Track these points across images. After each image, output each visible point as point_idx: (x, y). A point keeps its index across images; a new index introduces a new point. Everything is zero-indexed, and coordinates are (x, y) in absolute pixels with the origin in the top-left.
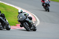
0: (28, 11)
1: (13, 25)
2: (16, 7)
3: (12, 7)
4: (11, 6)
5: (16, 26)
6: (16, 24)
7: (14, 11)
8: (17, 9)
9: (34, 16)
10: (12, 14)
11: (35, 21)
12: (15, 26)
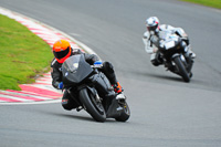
0: (65, 32)
2: (19, 18)
3: (6, 17)
5: (19, 90)
6: (19, 82)
8: (24, 27)
12: (14, 89)
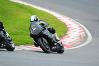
7: (48, 20)
9: (83, 28)
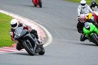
1: (7, 46)
4: (3, 14)
6: (12, 43)
10: (4, 27)
11: (44, 38)
